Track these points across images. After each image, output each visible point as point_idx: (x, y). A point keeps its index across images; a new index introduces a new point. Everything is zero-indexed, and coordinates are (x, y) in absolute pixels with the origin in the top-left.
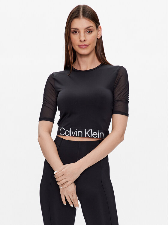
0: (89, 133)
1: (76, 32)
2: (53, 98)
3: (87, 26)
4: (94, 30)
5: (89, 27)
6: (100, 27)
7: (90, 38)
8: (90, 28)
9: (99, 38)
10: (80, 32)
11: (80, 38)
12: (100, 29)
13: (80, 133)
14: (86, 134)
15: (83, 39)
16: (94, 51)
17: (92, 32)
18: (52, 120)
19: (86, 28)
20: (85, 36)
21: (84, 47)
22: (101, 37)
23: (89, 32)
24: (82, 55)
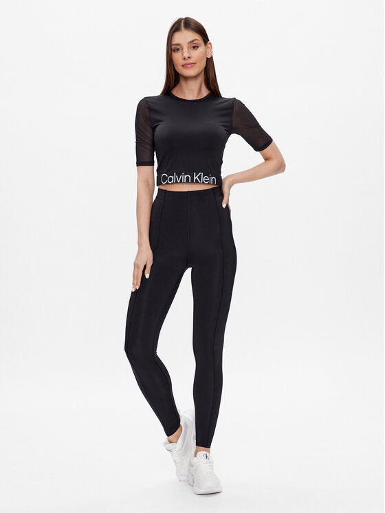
0: (200, 177)
1: (178, 50)
2: (149, 135)
3: (191, 39)
4: (200, 45)
5: (193, 41)
6: (210, 43)
7: (196, 55)
8: (195, 42)
9: (209, 57)
10: (182, 49)
11: (183, 55)
12: (209, 46)
13: (187, 178)
14: (195, 178)
15: (186, 55)
16: (203, 73)
17: (198, 47)
18: (152, 164)
19: (190, 42)
20: (188, 52)
21: (189, 66)
22: (212, 57)
23: (194, 47)
24: (187, 78)
